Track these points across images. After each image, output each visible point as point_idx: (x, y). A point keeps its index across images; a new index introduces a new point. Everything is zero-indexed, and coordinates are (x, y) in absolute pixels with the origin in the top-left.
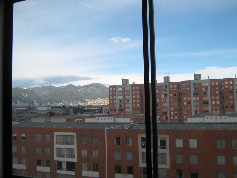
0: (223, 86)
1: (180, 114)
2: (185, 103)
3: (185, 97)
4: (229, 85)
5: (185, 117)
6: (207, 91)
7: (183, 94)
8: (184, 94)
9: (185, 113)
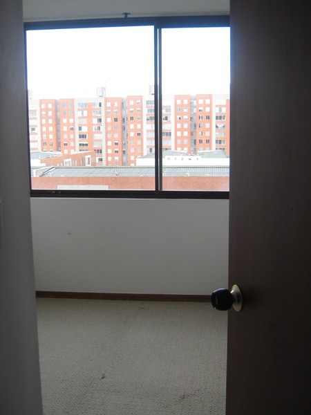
0: (195, 107)
1: (124, 152)
2: (132, 134)
3: (132, 123)
4: (205, 105)
5: (132, 158)
6: (170, 115)
7: (129, 119)
8: (132, 118)
9: (132, 150)
